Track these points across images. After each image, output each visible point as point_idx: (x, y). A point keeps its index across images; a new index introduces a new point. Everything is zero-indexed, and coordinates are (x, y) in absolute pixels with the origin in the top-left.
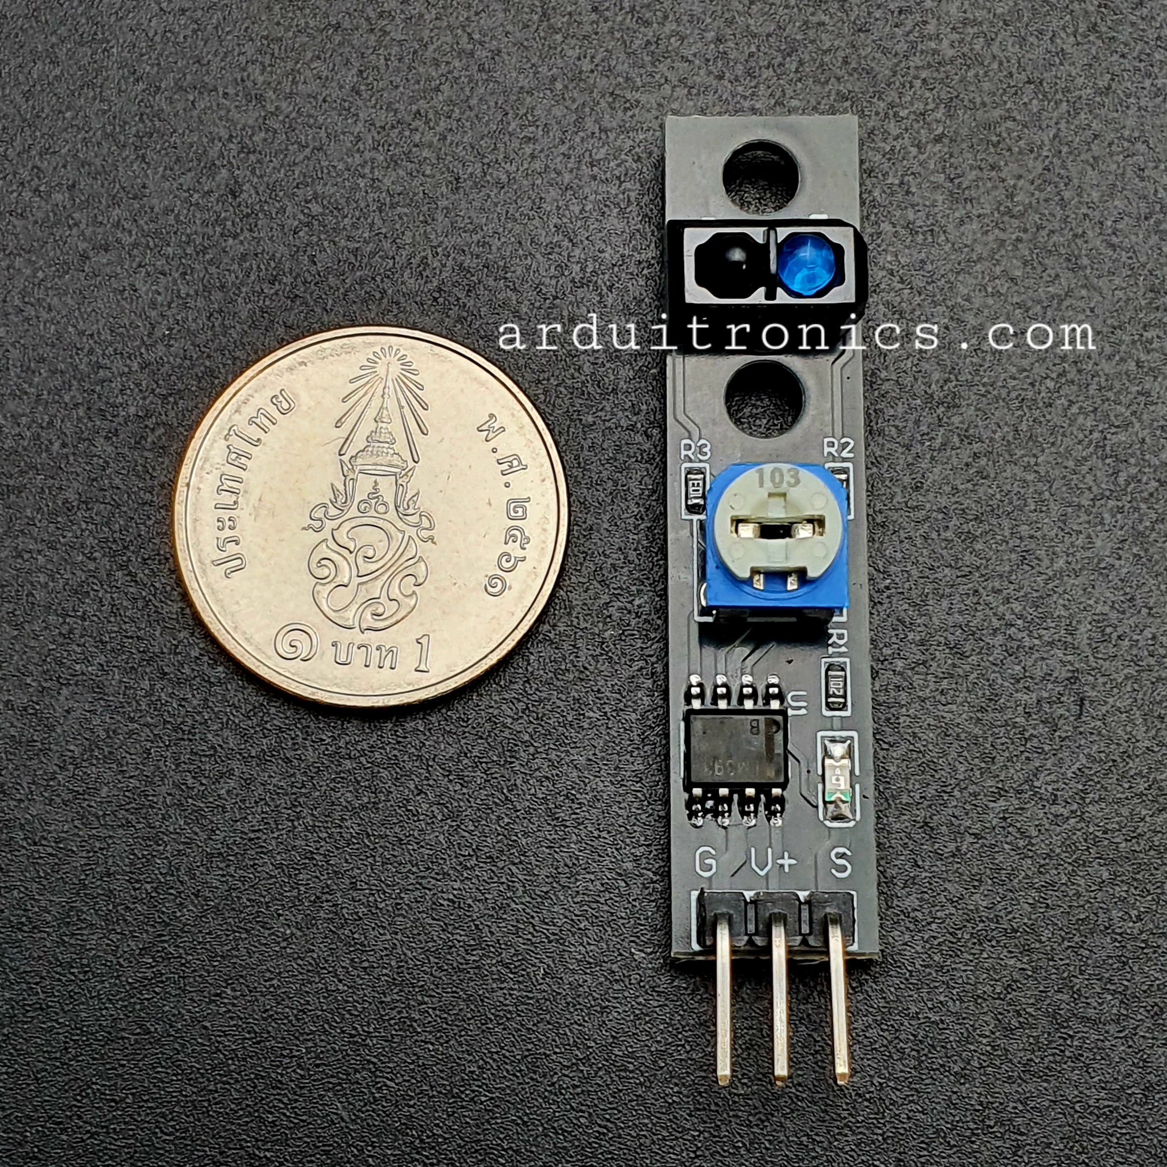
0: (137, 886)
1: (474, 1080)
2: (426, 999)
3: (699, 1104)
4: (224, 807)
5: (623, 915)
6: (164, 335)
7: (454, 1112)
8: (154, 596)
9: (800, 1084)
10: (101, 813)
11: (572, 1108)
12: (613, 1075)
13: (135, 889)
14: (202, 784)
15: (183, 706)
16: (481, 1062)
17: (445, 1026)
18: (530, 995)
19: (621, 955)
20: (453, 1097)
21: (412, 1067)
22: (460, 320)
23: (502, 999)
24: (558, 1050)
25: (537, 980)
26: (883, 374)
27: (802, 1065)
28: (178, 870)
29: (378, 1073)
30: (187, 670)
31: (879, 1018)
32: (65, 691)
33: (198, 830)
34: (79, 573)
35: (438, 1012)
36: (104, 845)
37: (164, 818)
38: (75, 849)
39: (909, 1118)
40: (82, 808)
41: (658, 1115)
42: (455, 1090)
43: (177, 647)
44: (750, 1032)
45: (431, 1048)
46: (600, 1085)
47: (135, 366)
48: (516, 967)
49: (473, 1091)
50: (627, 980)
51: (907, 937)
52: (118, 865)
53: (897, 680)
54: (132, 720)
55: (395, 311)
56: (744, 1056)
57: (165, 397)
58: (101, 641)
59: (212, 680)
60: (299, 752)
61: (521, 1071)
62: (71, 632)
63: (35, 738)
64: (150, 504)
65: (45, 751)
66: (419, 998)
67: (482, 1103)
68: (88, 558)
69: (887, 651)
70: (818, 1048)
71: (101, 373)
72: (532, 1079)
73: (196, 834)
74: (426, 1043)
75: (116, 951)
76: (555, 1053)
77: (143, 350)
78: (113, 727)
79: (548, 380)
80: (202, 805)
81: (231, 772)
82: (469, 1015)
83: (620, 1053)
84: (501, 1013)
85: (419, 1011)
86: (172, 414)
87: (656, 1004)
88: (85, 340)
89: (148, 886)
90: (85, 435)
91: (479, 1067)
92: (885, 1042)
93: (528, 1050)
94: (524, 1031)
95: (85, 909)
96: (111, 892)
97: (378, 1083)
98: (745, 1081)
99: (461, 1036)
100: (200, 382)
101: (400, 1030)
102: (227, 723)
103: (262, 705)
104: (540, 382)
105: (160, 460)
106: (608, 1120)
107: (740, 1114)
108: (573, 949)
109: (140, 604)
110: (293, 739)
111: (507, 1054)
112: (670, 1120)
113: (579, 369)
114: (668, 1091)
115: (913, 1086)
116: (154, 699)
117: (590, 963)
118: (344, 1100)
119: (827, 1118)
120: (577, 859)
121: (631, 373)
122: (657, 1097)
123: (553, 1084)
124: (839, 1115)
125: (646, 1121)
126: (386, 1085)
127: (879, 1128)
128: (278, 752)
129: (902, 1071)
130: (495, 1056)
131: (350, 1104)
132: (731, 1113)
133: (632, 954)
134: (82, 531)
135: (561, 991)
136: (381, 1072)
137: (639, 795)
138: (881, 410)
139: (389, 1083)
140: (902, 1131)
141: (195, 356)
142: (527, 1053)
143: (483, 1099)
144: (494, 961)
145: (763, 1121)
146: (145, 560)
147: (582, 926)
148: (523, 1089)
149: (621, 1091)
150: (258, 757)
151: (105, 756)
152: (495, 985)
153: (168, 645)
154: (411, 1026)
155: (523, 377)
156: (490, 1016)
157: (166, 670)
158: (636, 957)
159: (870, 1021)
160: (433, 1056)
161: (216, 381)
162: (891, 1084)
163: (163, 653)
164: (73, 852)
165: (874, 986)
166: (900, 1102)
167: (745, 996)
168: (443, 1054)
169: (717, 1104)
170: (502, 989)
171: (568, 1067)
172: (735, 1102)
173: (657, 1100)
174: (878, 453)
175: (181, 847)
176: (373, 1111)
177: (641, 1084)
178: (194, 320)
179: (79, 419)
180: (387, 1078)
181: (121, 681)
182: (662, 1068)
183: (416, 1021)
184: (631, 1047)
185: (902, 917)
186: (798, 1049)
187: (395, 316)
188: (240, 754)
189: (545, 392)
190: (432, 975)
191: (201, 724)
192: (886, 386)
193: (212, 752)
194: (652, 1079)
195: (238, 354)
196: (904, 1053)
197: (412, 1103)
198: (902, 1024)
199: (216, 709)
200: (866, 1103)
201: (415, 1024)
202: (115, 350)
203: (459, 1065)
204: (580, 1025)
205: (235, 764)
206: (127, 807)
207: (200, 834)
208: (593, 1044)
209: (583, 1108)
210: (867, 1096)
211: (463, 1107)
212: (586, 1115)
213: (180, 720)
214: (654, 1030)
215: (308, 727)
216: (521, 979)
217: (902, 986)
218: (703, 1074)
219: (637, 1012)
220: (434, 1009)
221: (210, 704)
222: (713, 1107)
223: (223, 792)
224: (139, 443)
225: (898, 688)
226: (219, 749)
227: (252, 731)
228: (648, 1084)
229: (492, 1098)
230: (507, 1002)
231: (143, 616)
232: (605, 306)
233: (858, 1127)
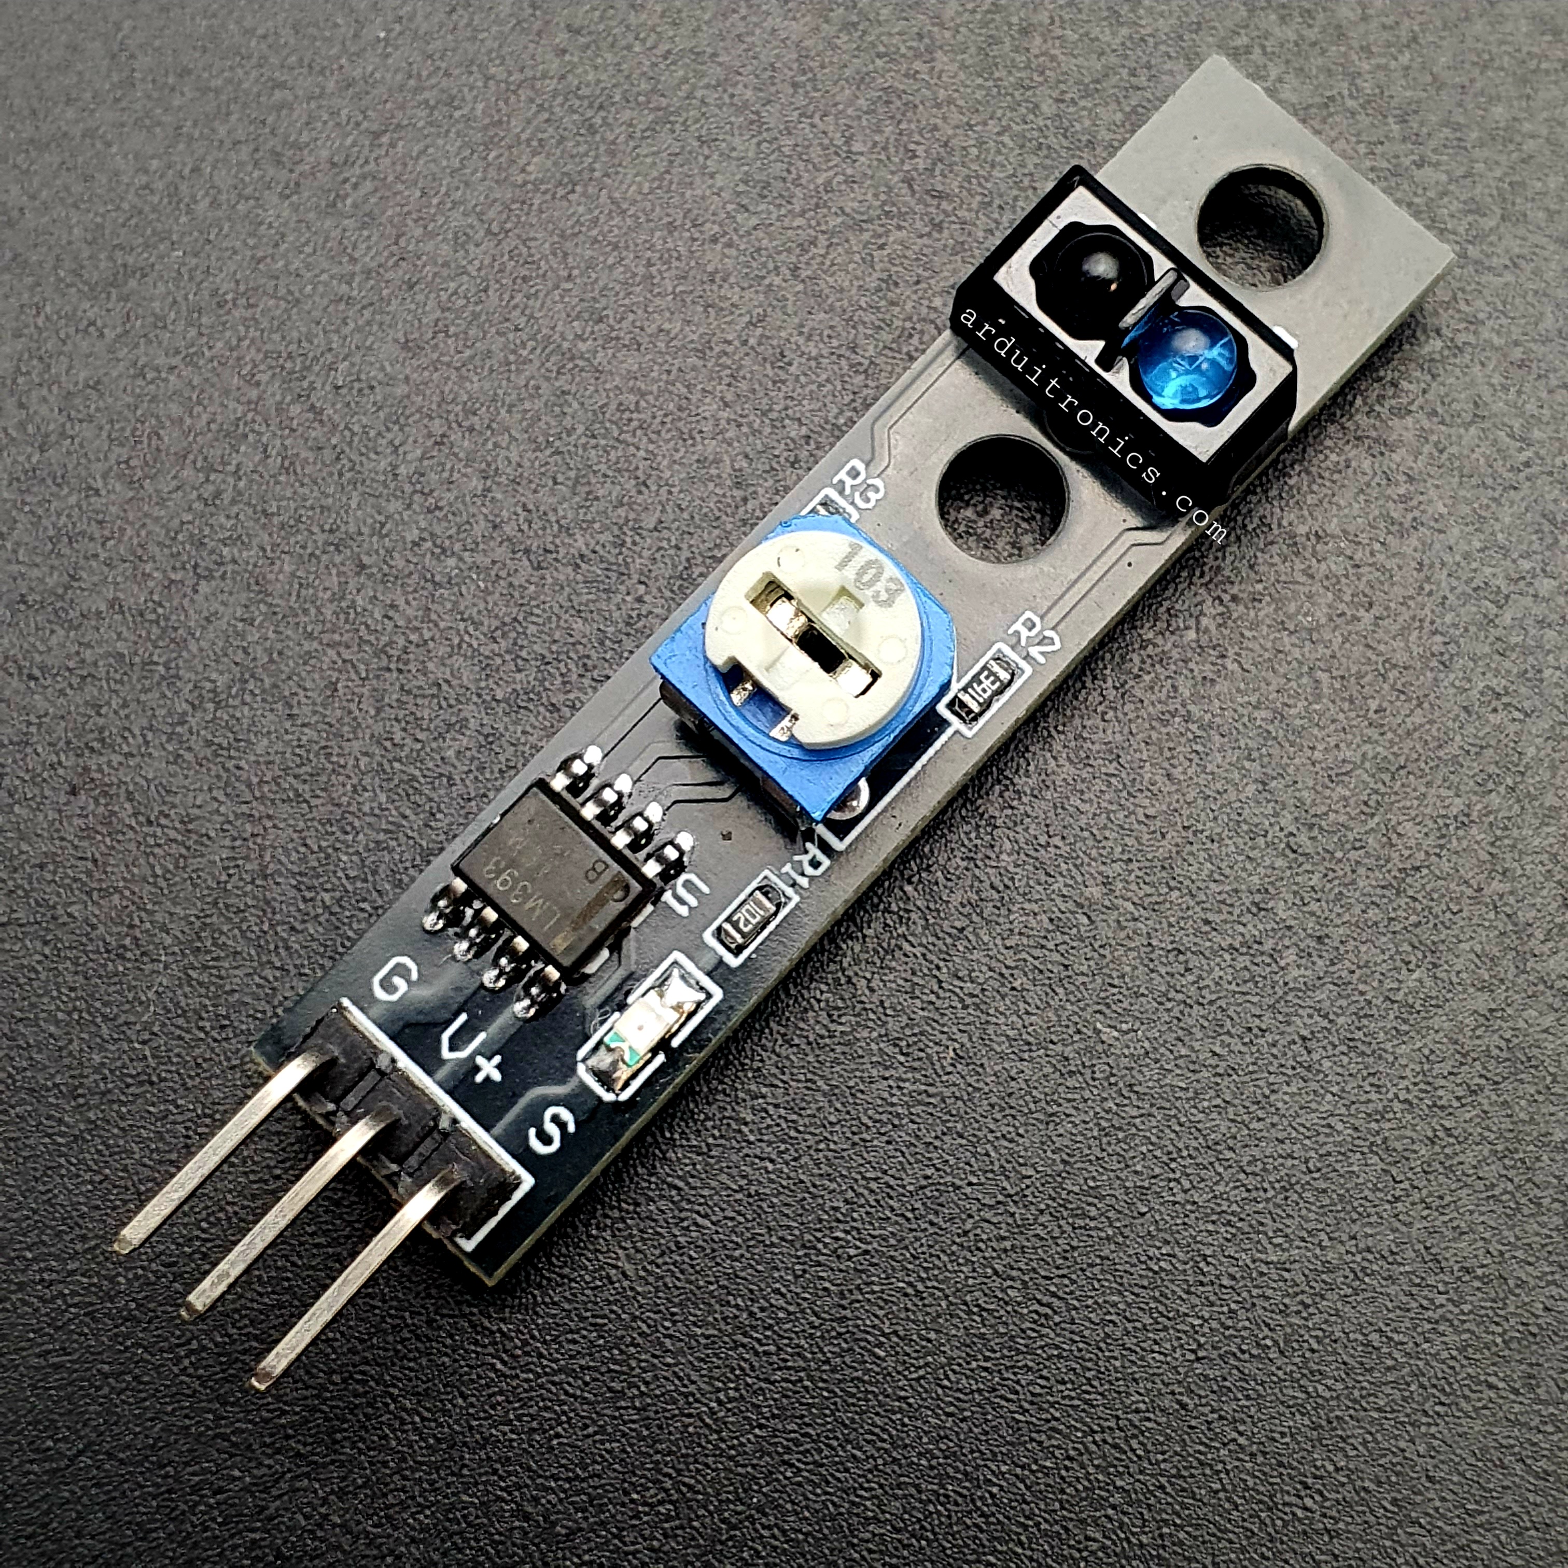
0: (309, 895)
1: (838, 1221)
2: (764, 1090)
3: (1203, 1274)
4: (450, 778)
5: (1084, 969)
6: (378, 40)
7: (804, 1271)
8: (350, 444)
9: (1369, 1250)
10: (255, 780)
11: (996, 1272)
12: (1062, 1222)
13: (305, 900)
14: (417, 740)
15: (390, 618)
16: (850, 1194)
17: (793, 1133)
18: (931, 1090)
19: (1079, 1032)
20: (804, 1246)
21: (739, 1196)
22: (848, 26)
23: (886, 1095)
24: (975, 1180)
25: (943, 1067)
26: (1527, 127)
27: (1374, 1219)
28: (375, 873)
29: (684, 1204)
30: (399, 562)
31: (1500, 1148)
32: (204, 587)
33: (408, 812)
34: (232, 405)
35: (782, 1112)
36: (259, 830)
37: (355, 791)
38: (212, 834)
39: (1547, 1309)
40: (227, 770)
41: (1136, 1290)
42: (807, 1237)
43: (383, 525)
44: (1289, 1162)
45: (770, 1167)
46: (1042, 1239)
47: (331, 86)
48: (908, 1046)
49: (837, 1239)
50: (1088, 1072)
51: (1548, 1021)
52: (280, 862)
53: (1539, 610)
54: (310, 636)
55: (743, 11)
56: (1279, 1200)
57: (377, 135)
58: (264, 511)
59: (438, 578)
60: (572, 696)
61: (913, 1210)
62: (218, 494)
63: (155, 658)
64: (349, 300)
65: (172, 679)
66: (753, 1087)
67: (850, 1258)
68: (248, 382)
69: (1526, 565)
70: (1398, 1193)
71: (278, 95)
72: (932, 1224)
73: (405, 817)
74: (762, 1159)
75: (274, 995)
76: (970, 1184)
77: (343, 61)
78: (279, 646)
79: (985, 124)
80: (417, 773)
81: (463, 723)
82: (832, 1119)
83: (1076, 1189)
84: (884, 1117)
85: (753, 1108)
86: (387, 161)
87: (1135, 1112)
88: (253, 43)
89: (327, 897)
90: (248, 191)
91: (846, 1201)
92: (1510, 1187)
93: (927, 1177)
94: (920, 1148)
95: (225, 928)
96: (268, 903)
97: (682, 1220)
98: (1277, 1241)
99: (818, 1150)
100: (431, 114)
101: (722, 1137)
102: (460, 646)
103: (515, 619)
104: (971, 127)
105: (365, 233)
106: (1054, 1295)
107: (1269, 1292)
108: (1002, 1020)
109: (328, 455)
110: (562, 675)
111: (892, 1182)
112: (1154, 1298)
113: (1036, 108)
114: (1152, 1252)
115: (1553, 1258)
116: (344, 604)
117: (1029, 1044)
118: (628, 1245)
119: (1414, 1305)
120: (1012, 879)
121: (1119, 117)
122: (1135, 1261)
123: (966, 1233)
124: (1432, 1301)
125: (1116, 1298)
126: (696, 1224)
127: (1497, 1324)
128: (539, 694)
129: (1537, 1234)
130: (873, 1185)
131: (638, 1251)
132: (1255, 1292)
133: (1097, 1032)
134: (240, 340)
135: (981, 1085)
136: (689, 1202)
137: (1113, 780)
138: (1523, 184)
139: (700, 1220)
140: (1534, 1330)
141: (425, 73)
142: (924, 1183)
143: (852, 1252)
144: (875, 1034)
145: (1306, 1306)
146: (338, 388)
147: (1017, 984)
148: (917, 1239)
149: (1074, 1248)
150: (506, 701)
151: (264, 691)
152: (874, 1073)
153: (369, 521)
154: (740, 1131)
155: (944, 118)
156: (865, 1120)
157: (366, 560)
158: (1104, 1038)
159: (1486, 1153)
160: (772, 1181)
161: (457, 114)
162: (1519, 1254)
163: (360, 534)
164: (209, 838)
165: (1494, 1097)
166: (1532, 1282)
167: (1280, 1105)
168: (789, 1178)
169: (1233, 1278)
170: (886, 1079)
171: (991, 1207)
172: (1262, 1274)
173: (1133, 1266)
174: (1517, 250)
175: (382, 837)
176: (675, 1264)
177: (1108, 1238)
178: (427, 17)
179: (241, 164)
180: (698, 1213)
181: (293, 574)
182: (1143, 1215)
183: (746, 1124)
184: (1094, 1178)
185: (1541, 987)
186: (1366, 1192)
187: (744, 18)
188: (479, 696)
189: (980, 144)
190: (774, 1051)
191: (418, 646)
192: (1530, 146)
193: (434, 690)
194: (1127, 1231)
195: (493, 70)
196: (1539, 1205)
197: (737, 1253)
198: (1538, 1159)
199: (442, 625)
200: (1477, 1284)
201: (745, 1129)
202: (301, 60)
203: (814, 1197)
204: (1011, 1141)
205: (468, 711)
206: (297, 771)
207: (413, 817)
208: (1031, 1172)
209: (1014, 1273)
210: (1479, 1272)
211: (819, 1264)
212: (1018, 1284)
213: (385, 639)
214: (1131, 1154)
215: (588, 657)
216: (916, 1064)
217: (1540, 1098)
218: (1211, 1227)
219: (1104, 1124)
220: (776, 1106)
221: (434, 617)
222: (1225, 1282)
223: (450, 753)
224: (334, 205)
225: (1542, 623)
226: (445, 687)
227: (499, 661)
228: (1120, 1239)
229: (866, 1252)
230: (895, 1100)
231: (331, 474)
232: (1080, 11)
233: (1464, 1321)
